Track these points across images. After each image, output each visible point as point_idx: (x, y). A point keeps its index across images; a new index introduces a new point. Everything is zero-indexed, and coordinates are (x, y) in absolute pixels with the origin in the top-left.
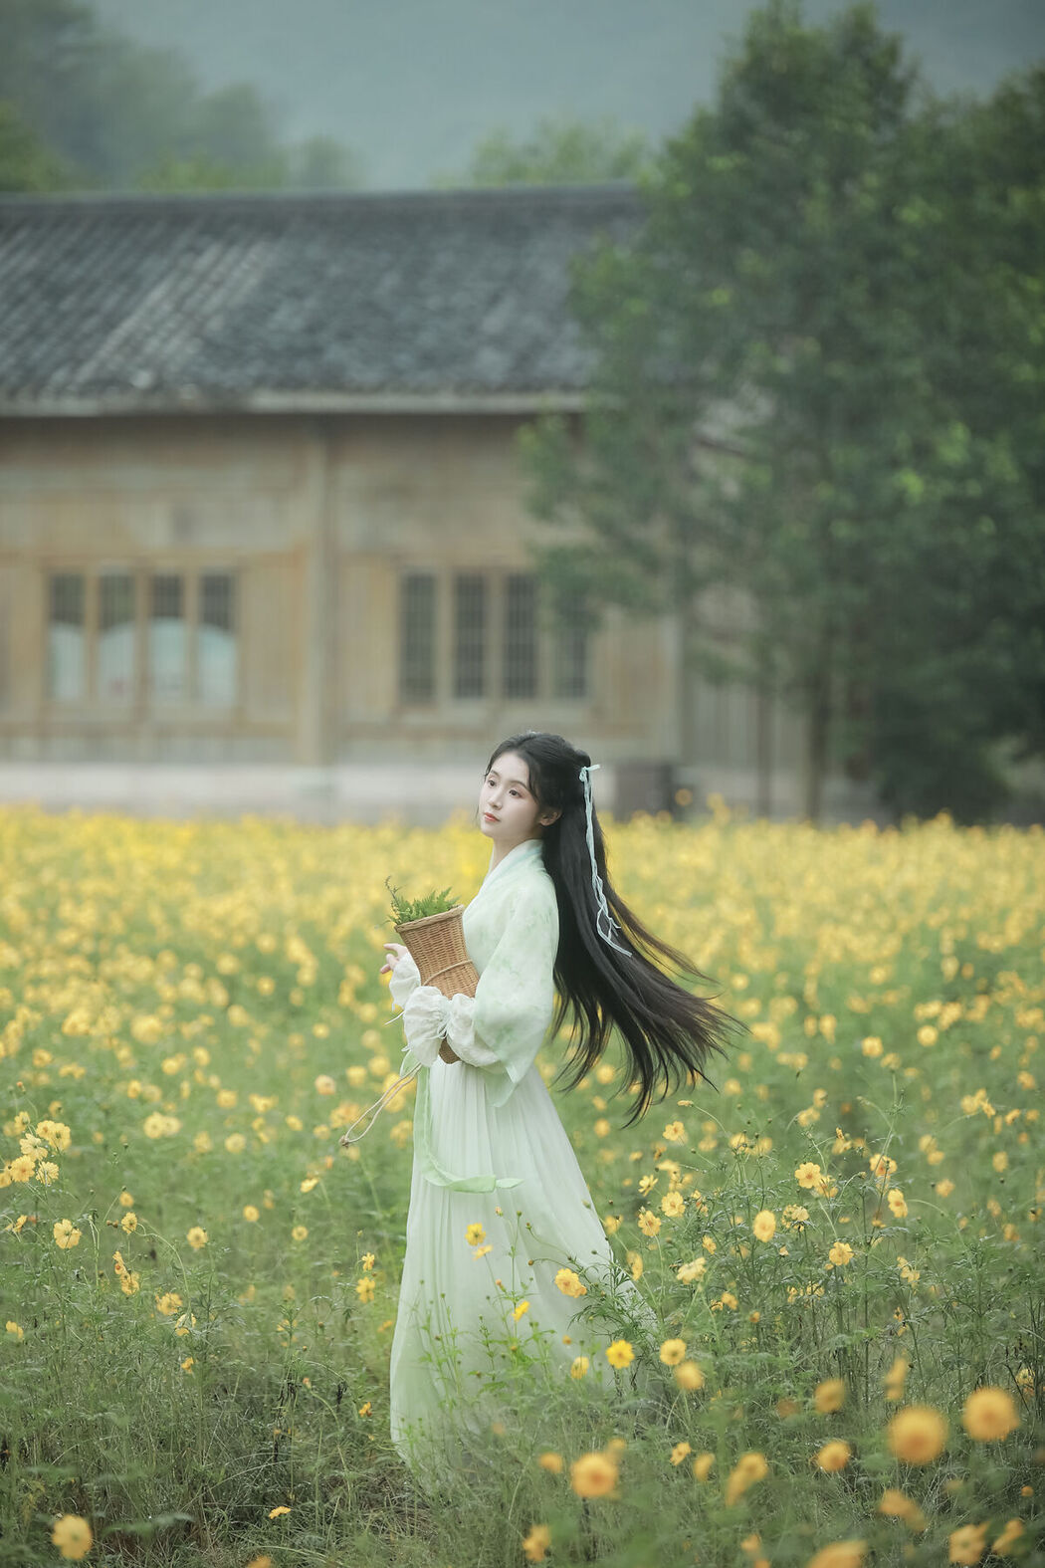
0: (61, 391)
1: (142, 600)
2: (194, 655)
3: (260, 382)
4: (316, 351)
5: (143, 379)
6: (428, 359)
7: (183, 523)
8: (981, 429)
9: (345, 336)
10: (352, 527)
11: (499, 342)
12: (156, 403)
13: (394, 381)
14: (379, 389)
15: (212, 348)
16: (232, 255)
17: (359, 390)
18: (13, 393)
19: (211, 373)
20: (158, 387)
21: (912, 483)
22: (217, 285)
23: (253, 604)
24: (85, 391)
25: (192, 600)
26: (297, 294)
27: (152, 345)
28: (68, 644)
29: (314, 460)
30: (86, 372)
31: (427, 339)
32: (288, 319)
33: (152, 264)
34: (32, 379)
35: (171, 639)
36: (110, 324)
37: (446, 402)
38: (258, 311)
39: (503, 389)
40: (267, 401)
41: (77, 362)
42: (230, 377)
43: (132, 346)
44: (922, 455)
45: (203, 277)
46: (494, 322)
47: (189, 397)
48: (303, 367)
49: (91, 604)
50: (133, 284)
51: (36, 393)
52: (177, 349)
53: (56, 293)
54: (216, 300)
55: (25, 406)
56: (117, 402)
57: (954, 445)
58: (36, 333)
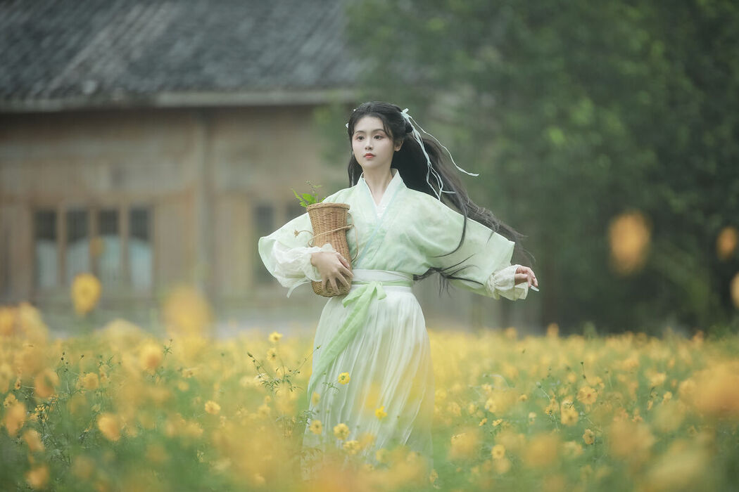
0: (39, 96)
1: (92, 223)
2: (126, 258)
3: (162, 88)
4: (198, 68)
5: (90, 87)
6: (266, 71)
7: (118, 177)
8: (601, 102)
9: (218, 58)
10: (223, 175)
11: (312, 59)
12: (99, 101)
13: (245, 85)
14: (236, 89)
15: (134, 68)
16: (149, 11)
17: (223, 90)
18: (8, 97)
19: (134, 83)
20: (99, 90)
21: (556, 136)
22: (139, 30)
23: (162, 225)
24: (54, 95)
25: (124, 224)
26: (189, 34)
27: (97, 68)
28: (48, 254)
29: (198, 135)
30: (56, 83)
31: (268, 59)
32: (182, 49)
33: (99, 19)
34: (21, 89)
35: (112, 249)
36: (71, 54)
37: (277, 96)
38: (164, 45)
39: (311, 88)
40: (167, 99)
41: (48, 77)
42: (145, 85)
43: (85, 67)
44: (563, 119)
45: (131, 26)
46: (309, 48)
47: (118, 97)
48: (190, 78)
49: (62, 227)
50: (87, 30)
51: (23, 97)
52: (112, 68)
53: (39, 36)
54: (139, 39)
55: (16, 105)
56: (73, 101)
57: (583, 112)
58: (25, 61)
